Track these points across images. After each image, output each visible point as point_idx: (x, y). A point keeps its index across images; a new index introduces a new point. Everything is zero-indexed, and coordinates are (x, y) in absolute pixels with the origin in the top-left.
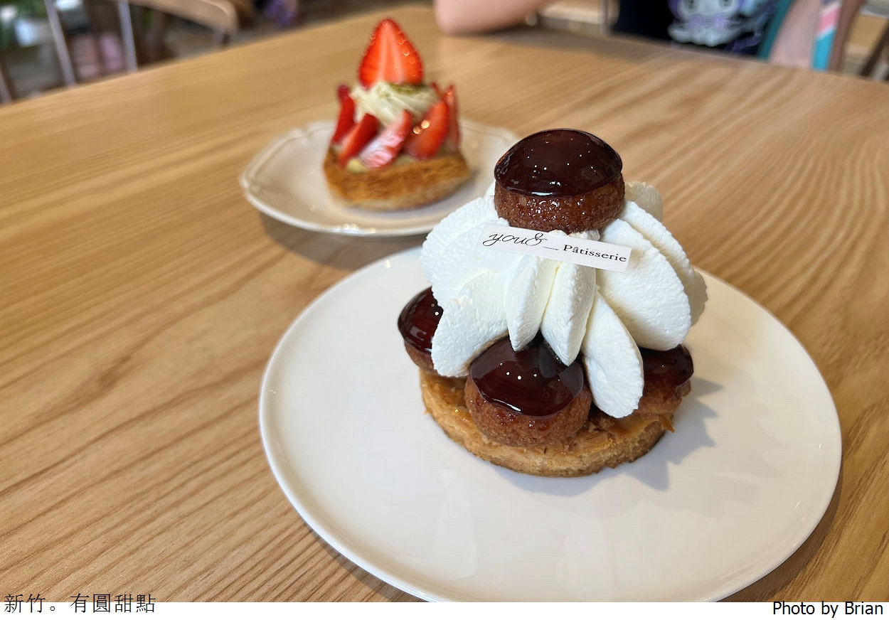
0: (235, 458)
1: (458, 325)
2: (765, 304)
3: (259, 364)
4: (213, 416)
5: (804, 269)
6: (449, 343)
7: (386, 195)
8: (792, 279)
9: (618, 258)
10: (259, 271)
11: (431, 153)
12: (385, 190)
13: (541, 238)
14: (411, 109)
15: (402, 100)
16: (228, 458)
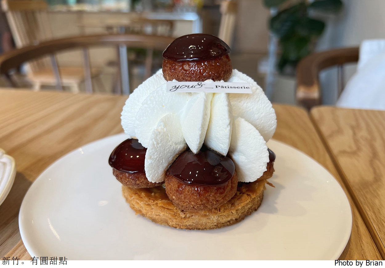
1: (160, 145)
6: (155, 157)
9: (245, 88)
13: (201, 84)
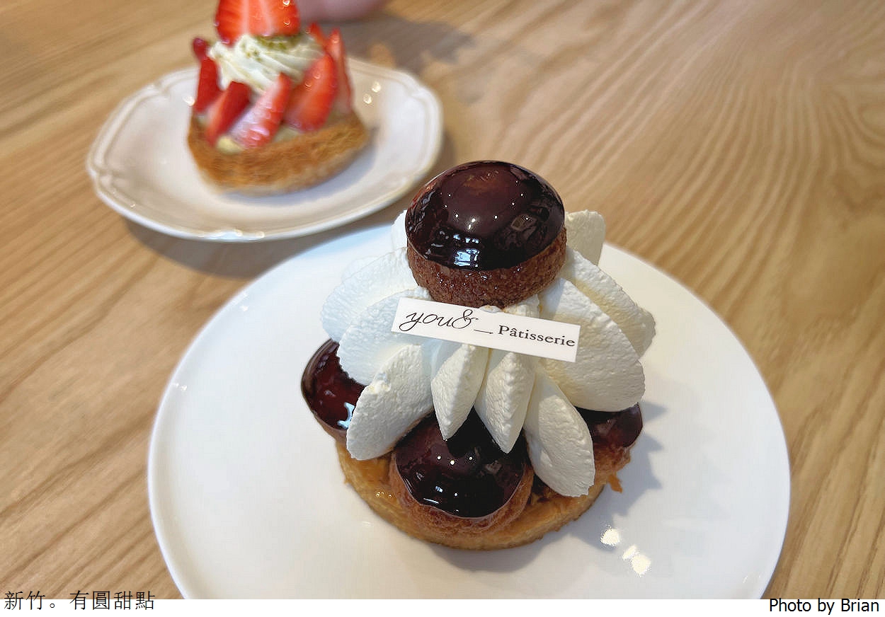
0: (129, 556)
2: (699, 292)
3: (142, 423)
4: (96, 500)
5: (741, 239)
7: (268, 179)
8: (728, 254)
9: (565, 342)
10: (126, 287)
11: (318, 122)
12: (267, 173)
13: (469, 317)
14: (287, 69)
15: (276, 58)
16: (121, 557)
